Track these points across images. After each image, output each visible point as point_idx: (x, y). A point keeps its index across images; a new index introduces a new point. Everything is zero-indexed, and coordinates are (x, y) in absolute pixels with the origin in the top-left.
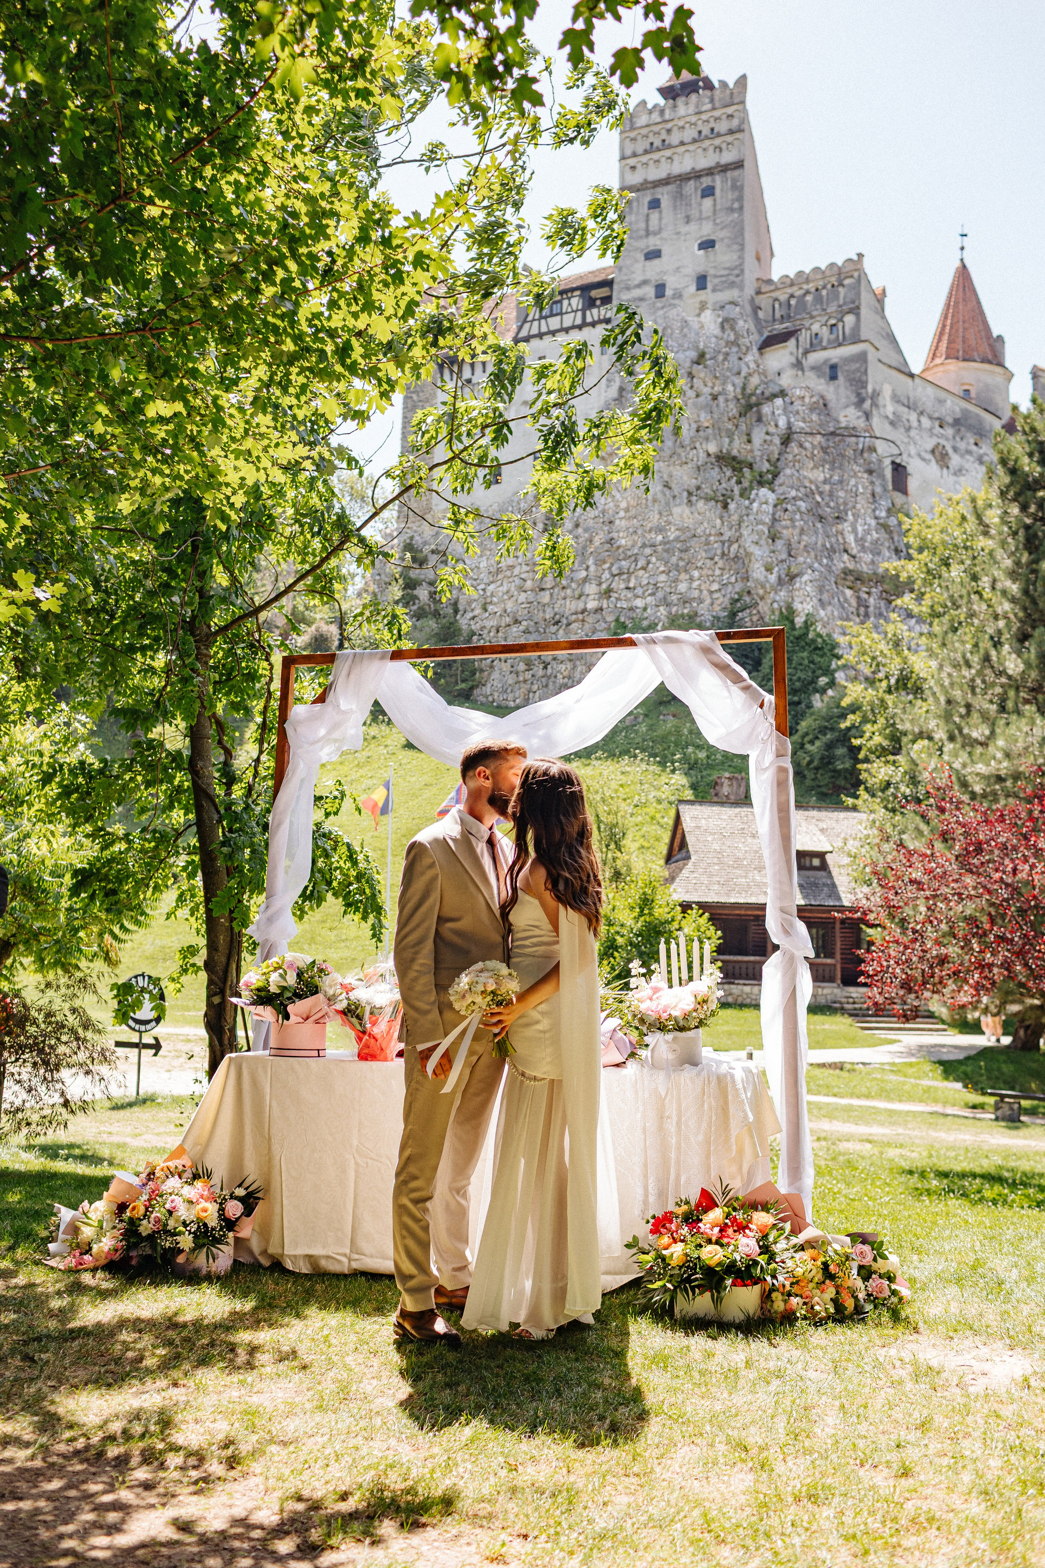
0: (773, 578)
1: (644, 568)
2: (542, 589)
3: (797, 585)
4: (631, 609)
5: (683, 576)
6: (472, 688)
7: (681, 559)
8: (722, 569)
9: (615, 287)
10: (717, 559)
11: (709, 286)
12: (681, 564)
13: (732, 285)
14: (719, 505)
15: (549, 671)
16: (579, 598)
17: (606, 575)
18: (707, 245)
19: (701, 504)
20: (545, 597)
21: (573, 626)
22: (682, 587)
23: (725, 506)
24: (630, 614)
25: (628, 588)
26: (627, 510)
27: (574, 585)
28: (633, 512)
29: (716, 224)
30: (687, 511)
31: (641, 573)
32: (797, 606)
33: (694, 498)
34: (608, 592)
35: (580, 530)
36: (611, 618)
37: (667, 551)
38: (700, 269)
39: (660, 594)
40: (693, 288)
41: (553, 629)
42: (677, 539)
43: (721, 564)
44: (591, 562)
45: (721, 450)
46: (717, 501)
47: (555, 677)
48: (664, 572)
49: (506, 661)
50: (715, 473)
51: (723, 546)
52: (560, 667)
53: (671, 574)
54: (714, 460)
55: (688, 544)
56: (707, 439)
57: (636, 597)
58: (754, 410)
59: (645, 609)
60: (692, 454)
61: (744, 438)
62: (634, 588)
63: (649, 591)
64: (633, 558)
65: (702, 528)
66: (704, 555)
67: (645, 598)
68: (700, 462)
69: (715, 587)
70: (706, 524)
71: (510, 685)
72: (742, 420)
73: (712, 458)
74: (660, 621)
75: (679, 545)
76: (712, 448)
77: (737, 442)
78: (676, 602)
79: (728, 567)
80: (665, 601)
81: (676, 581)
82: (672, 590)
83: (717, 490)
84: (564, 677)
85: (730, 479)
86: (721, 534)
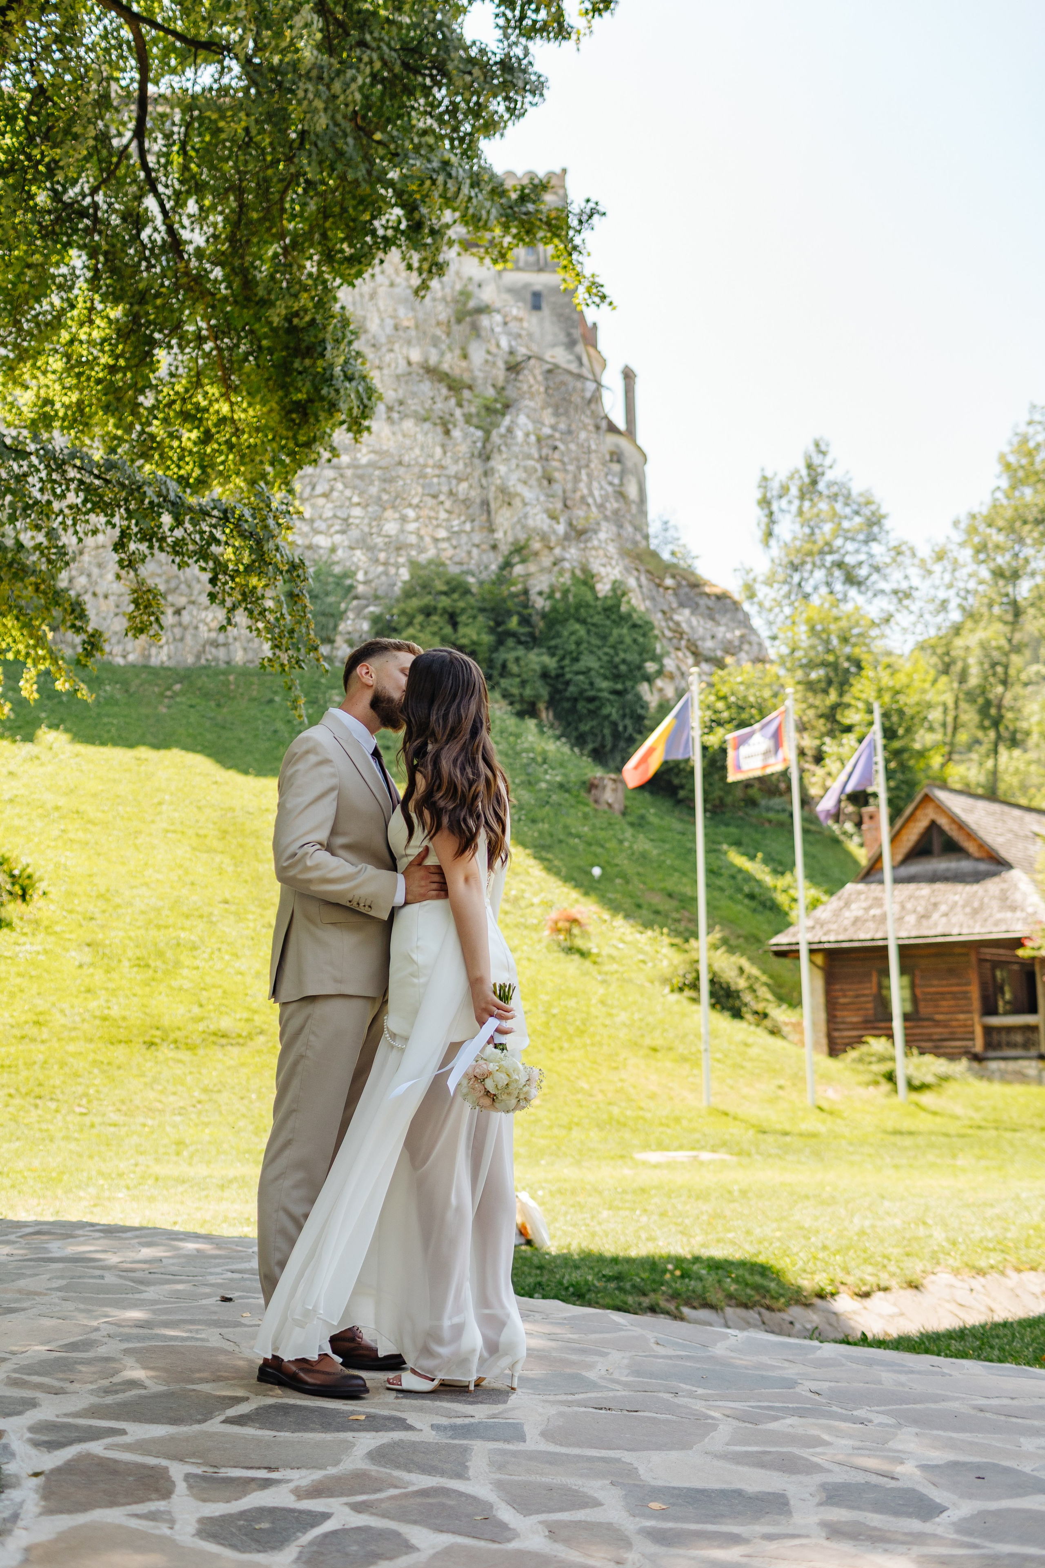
0: (561, 528)
1: (325, 495)
3: (595, 543)
4: (310, 547)
5: (389, 513)
7: (384, 490)
8: (449, 512)
10: (442, 498)
12: (385, 497)
14: (436, 429)
19: (409, 425)
22: (391, 527)
23: (447, 432)
30: (386, 430)
31: (321, 501)
32: (596, 567)
33: (395, 416)
37: (361, 477)
39: (355, 533)
42: (371, 464)
43: (448, 504)
45: (426, 361)
46: (435, 424)
47: (196, 628)
48: (358, 504)
49: (106, 597)
50: (426, 387)
51: (450, 483)
52: (203, 614)
53: (370, 509)
54: (421, 371)
55: (394, 474)
56: (409, 343)
57: (317, 532)
58: (468, 319)
59: (333, 550)
60: (388, 357)
61: (458, 352)
62: (312, 521)
63: (337, 528)
64: (307, 480)
65: (413, 456)
66: (420, 490)
67: (331, 536)
68: (399, 371)
69: (442, 534)
70: (417, 451)
71: (116, 633)
72: (455, 328)
73: (415, 368)
74: (358, 568)
75: (377, 473)
76: (415, 355)
77: (448, 356)
78: (381, 545)
79: (457, 511)
80: (364, 543)
81: (379, 518)
82: (374, 530)
83: (431, 410)
84: (210, 630)
85: (447, 399)
86: (442, 467)
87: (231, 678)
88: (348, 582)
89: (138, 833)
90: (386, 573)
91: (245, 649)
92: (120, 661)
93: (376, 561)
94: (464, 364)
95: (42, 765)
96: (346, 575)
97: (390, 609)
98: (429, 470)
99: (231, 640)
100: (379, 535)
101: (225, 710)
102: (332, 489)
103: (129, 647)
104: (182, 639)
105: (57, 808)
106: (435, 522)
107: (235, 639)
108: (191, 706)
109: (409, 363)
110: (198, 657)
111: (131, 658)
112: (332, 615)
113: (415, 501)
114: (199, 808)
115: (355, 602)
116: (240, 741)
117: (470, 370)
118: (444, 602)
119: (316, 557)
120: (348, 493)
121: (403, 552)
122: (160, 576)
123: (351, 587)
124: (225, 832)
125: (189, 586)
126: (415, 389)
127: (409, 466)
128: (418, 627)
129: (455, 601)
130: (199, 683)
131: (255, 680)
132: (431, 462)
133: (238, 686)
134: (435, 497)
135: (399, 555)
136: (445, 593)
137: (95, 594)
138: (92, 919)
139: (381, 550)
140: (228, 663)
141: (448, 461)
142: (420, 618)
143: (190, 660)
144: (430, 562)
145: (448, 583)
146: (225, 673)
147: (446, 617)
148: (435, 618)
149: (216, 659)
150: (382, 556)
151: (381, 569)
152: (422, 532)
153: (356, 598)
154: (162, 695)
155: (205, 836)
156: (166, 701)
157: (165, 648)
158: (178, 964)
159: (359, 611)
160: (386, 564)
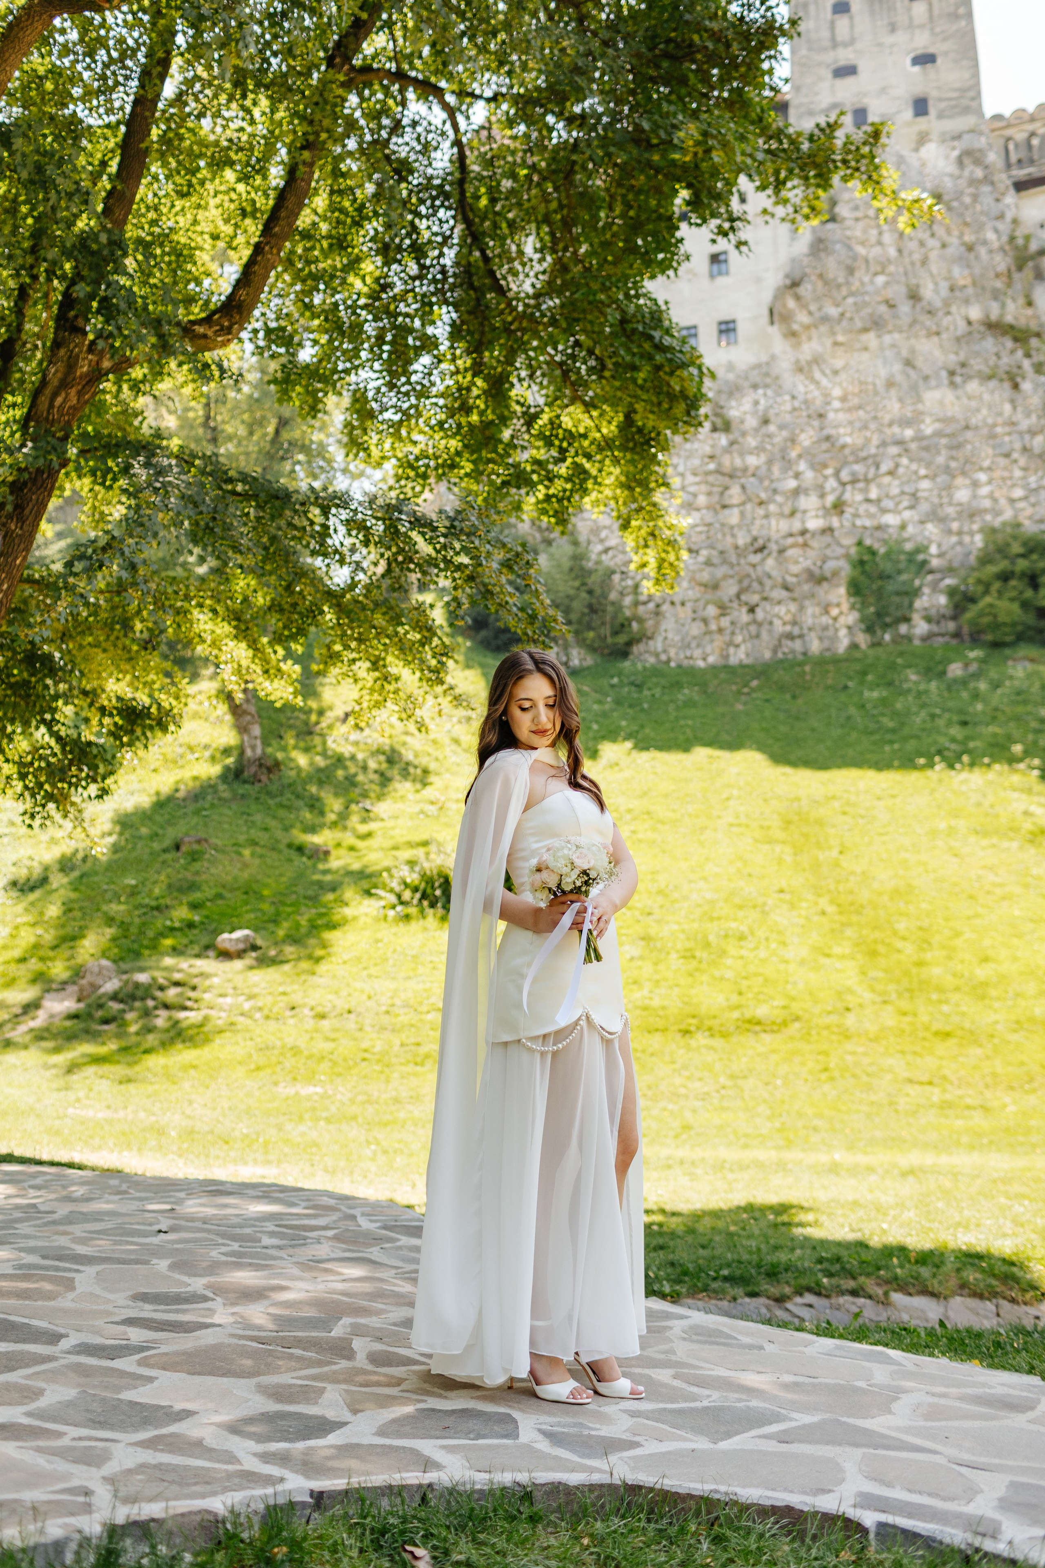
1: (890, 473)
2: (724, 507)
4: (879, 528)
5: (960, 481)
6: (629, 644)
7: (953, 458)
8: (1025, 469)
9: (792, 111)
10: (1015, 455)
11: (932, 111)
12: (953, 464)
13: (966, 110)
14: (1007, 385)
15: (760, 614)
16: (793, 514)
17: (832, 483)
18: (925, 59)
19: (973, 386)
20: (733, 517)
21: (791, 552)
22: (962, 495)
23: (1016, 386)
24: (878, 534)
25: (868, 500)
26: (843, 399)
27: (779, 499)
28: (856, 401)
29: (933, 34)
30: (949, 395)
31: (887, 480)
33: (959, 379)
34: (839, 507)
35: (772, 428)
36: (848, 541)
37: (927, 449)
38: (918, 90)
39: (924, 507)
40: (908, 114)
41: (755, 558)
42: (938, 434)
43: (1022, 462)
44: (802, 466)
45: (988, 317)
46: (1001, 380)
47: (771, 623)
48: (926, 477)
49: (683, 604)
50: (989, 344)
51: (1022, 438)
52: (777, 609)
53: (939, 480)
54: (982, 328)
55: (961, 439)
56: (967, 302)
57: (884, 511)
58: (1030, 264)
59: (903, 527)
60: (946, 321)
61: (1021, 301)
62: (879, 500)
63: (905, 504)
64: (870, 461)
65: (980, 417)
66: (990, 451)
67: (900, 513)
68: (959, 332)
69: (1018, 493)
70: (984, 412)
71: (695, 638)
72: (1016, 276)
73: (976, 326)
74: (931, 542)
75: (944, 441)
76: (975, 313)
77: (1011, 306)
78: (954, 515)
79: (1033, 466)
80: (935, 516)
81: (948, 488)
82: (945, 500)
83: (996, 366)
84: (784, 624)
85: (1012, 352)
86: (1013, 424)
87: (807, 668)
88: (921, 557)
89: (704, 829)
90: (960, 543)
91: (821, 639)
92: (701, 664)
93: (950, 532)
94: (1029, 312)
95: (621, 770)
96: (918, 551)
97: (964, 580)
98: (999, 430)
99: (805, 631)
100: (950, 504)
101: (800, 701)
102: (897, 465)
103: (708, 649)
104: (758, 636)
105: (629, 811)
106: (1009, 483)
107: (810, 629)
108: (767, 701)
109: (969, 323)
110: (775, 651)
111: (711, 659)
112: (906, 593)
113: (986, 464)
114: (766, 800)
115: (930, 578)
116: (813, 730)
117: (1036, 317)
118: (1022, 565)
119: (886, 536)
120: (914, 466)
121: (977, 519)
122: (732, 577)
123: (924, 563)
124: (789, 822)
125: (761, 583)
126: (976, 348)
127: (977, 428)
128: (995, 595)
129: (1034, 562)
130: (775, 677)
131: (831, 667)
132: (1000, 420)
133: (813, 676)
134: (1007, 455)
135: (972, 522)
136: (1023, 556)
137: (672, 603)
138: (649, 914)
139: (954, 520)
140: (805, 654)
141: (1019, 416)
142: (997, 585)
143: (767, 655)
144: (1004, 524)
145: (1025, 544)
146: (801, 664)
147: (1026, 580)
148: (1013, 583)
149: (793, 651)
150: (955, 526)
151: (954, 539)
152: (997, 494)
153: (931, 572)
154: (739, 693)
155: (769, 828)
156: (743, 698)
157: (743, 648)
158: (723, 953)
159: (934, 586)
160: (960, 533)
